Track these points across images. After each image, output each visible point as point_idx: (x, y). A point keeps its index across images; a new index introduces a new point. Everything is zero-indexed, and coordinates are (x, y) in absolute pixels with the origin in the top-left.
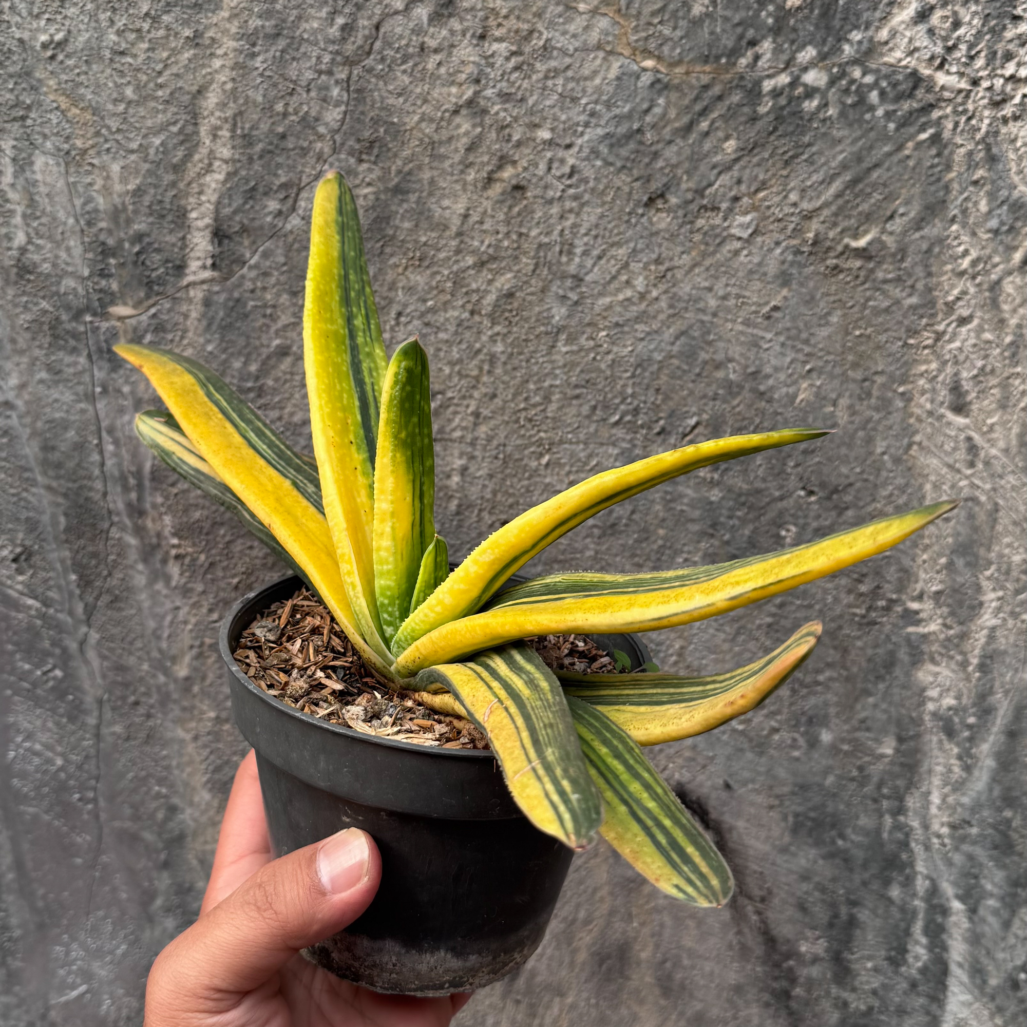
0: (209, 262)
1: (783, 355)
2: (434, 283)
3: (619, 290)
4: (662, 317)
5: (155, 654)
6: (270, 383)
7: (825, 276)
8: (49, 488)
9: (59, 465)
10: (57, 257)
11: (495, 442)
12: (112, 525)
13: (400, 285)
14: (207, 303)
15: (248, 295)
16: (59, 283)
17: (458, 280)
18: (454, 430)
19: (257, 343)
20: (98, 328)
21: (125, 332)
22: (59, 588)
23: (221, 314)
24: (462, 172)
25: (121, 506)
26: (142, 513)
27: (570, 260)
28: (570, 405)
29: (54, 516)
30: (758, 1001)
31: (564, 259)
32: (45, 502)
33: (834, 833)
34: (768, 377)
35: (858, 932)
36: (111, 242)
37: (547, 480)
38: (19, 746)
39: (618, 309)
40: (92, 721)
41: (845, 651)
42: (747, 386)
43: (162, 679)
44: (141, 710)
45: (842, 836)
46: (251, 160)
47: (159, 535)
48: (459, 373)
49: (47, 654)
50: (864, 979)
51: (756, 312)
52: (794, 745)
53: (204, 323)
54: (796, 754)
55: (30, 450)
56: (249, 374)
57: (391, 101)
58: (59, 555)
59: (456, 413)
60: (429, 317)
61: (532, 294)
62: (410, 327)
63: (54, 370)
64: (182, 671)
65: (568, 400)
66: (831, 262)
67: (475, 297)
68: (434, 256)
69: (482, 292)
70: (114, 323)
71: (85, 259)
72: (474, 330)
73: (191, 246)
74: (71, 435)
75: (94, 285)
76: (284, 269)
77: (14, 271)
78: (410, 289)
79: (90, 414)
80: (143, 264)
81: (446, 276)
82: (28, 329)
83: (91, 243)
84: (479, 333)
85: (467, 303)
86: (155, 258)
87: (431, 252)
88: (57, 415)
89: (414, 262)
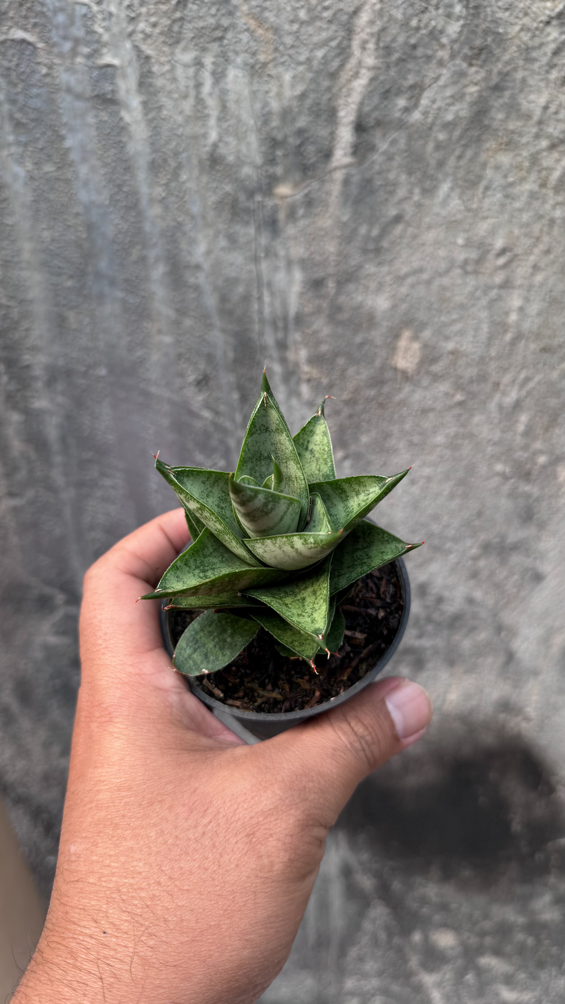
0: (350, 150)
2: (514, 164)
6: (385, 244)
9: (231, 313)
10: (239, 151)
12: (265, 356)
13: (489, 166)
14: (346, 182)
16: (239, 171)
17: (534, 159)
18: (515, 279)
19: (379, 214)
20: (266, 206)
21: (285, 209)
22: (226, 404)
24: (548, 72)
25: (272, 342)
26: (285, 347)
29: (225, 352)
32: (220, 341)
36: (280, 137)
46: (388, 67)
47: (297, 364)
53: (342, 199)
55: (211, 301)
56: (371, 238)
57: (500, 15)
59: (519, 266)
60: (510, 190)
62: (495, 199)
63: (232, 239)
68: (519, 141)
69: (550, 169)
70: (277, 201)
71: (260, 152)
72: (541, 201)
73: (338, 139)
74: (240, 289)
75: (266, 171)
76: (405, 155)
77: (208, 163)
78: (497, 168)
79: (255, 273)
80: (302, 155)
81: (525, 157)
82: (215, 208)
83: (266, 139)
84: (544, 202)
85: (539, 178)
86: (311, 148)
87: (516, 137)
88: (234, 274)
89: (503, 147)
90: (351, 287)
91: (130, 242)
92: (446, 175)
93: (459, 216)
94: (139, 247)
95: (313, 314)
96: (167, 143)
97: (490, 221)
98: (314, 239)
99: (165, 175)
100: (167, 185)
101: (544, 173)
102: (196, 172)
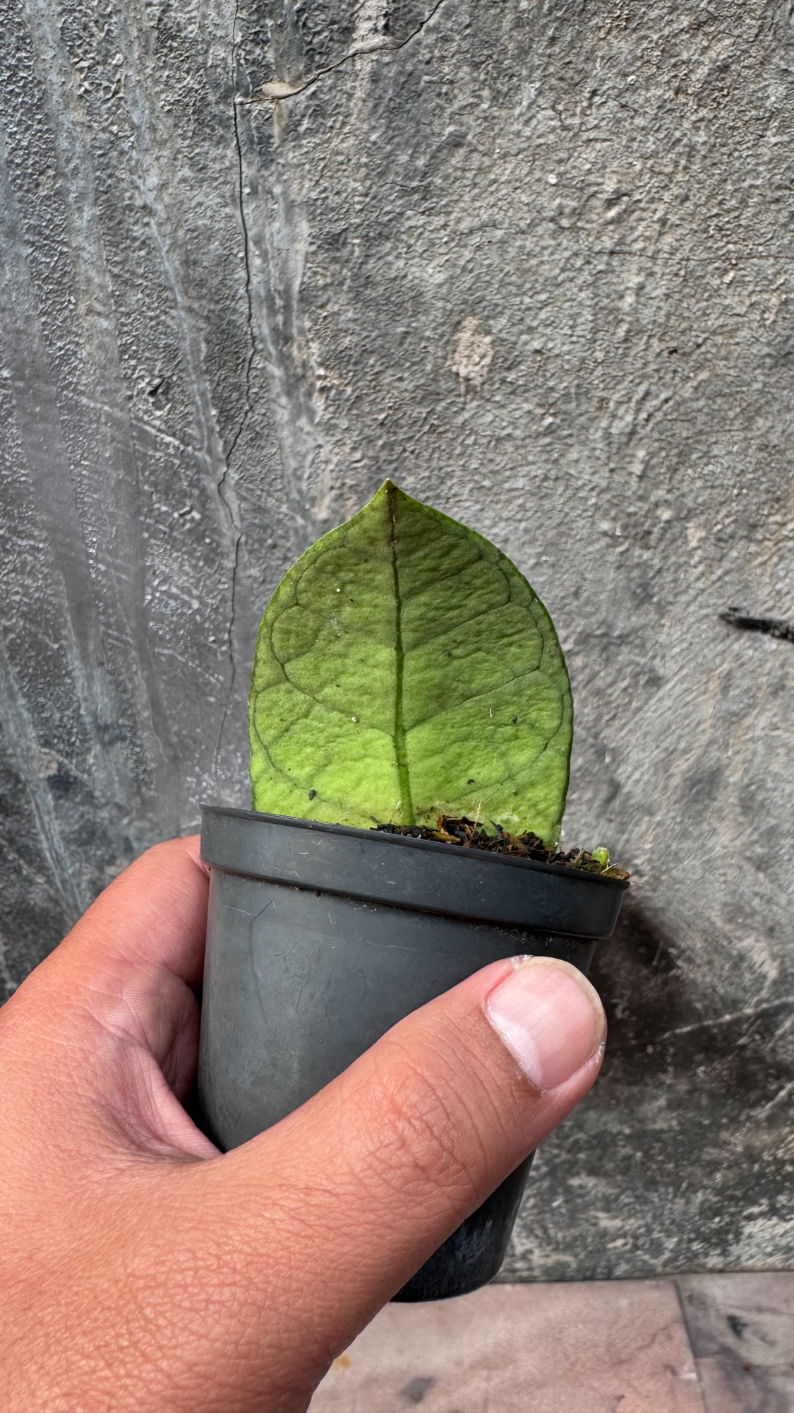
2: (638, 51)
5: (295, 495)
8: (190, 310)
9: (201, 284)
11: (679, 256)
12: (255, 352)
13: (598, 53)
14: (375, 78)
15: (423, 67)
17: (668, 45)
18: (635, 241)
19: (428, 131)
20: (249, 111)
21: (280, 116)
23: (390, 92)
25: (266, 331)
26: (288, 339)
28: (767, 210)
29: (195, 343)
32: (185, 326)
37: (727, 302)
38: (155, 590)
40: (229, 564)
43: (300, 521)
44: (278, 553)
47: (304, 365)
48: (651, 169)
49: (186, 495)
53: (370, 105)
56: (416, 170)
58: (199, 387)
59: (641, 219)
60: (628, 98)
61: (749, 67)
62: (604, 110)
63: (197, 164)
64: (321, 513)
65: (766, 203)
67: (683, 70)
69: (693, 64)
70: (267, 104)
71: (238, 19)
72: (677, 113)
73: (361, 1)
74: (214, 245)
75: (247, 53)
76: (468, 31)
77: (154, 34)
78: (610, 60)
79: (235, 220)
80: (304, 25)
81: (654, 41)
82: (168, 111)
84: (682, 117)
86: (318, 17)
88: (200, 221)
89: (620, 22)
92: (532, 69)
93: (551, 138)
98: (324, 168)
100: (90, 67)
102: (136, 51)
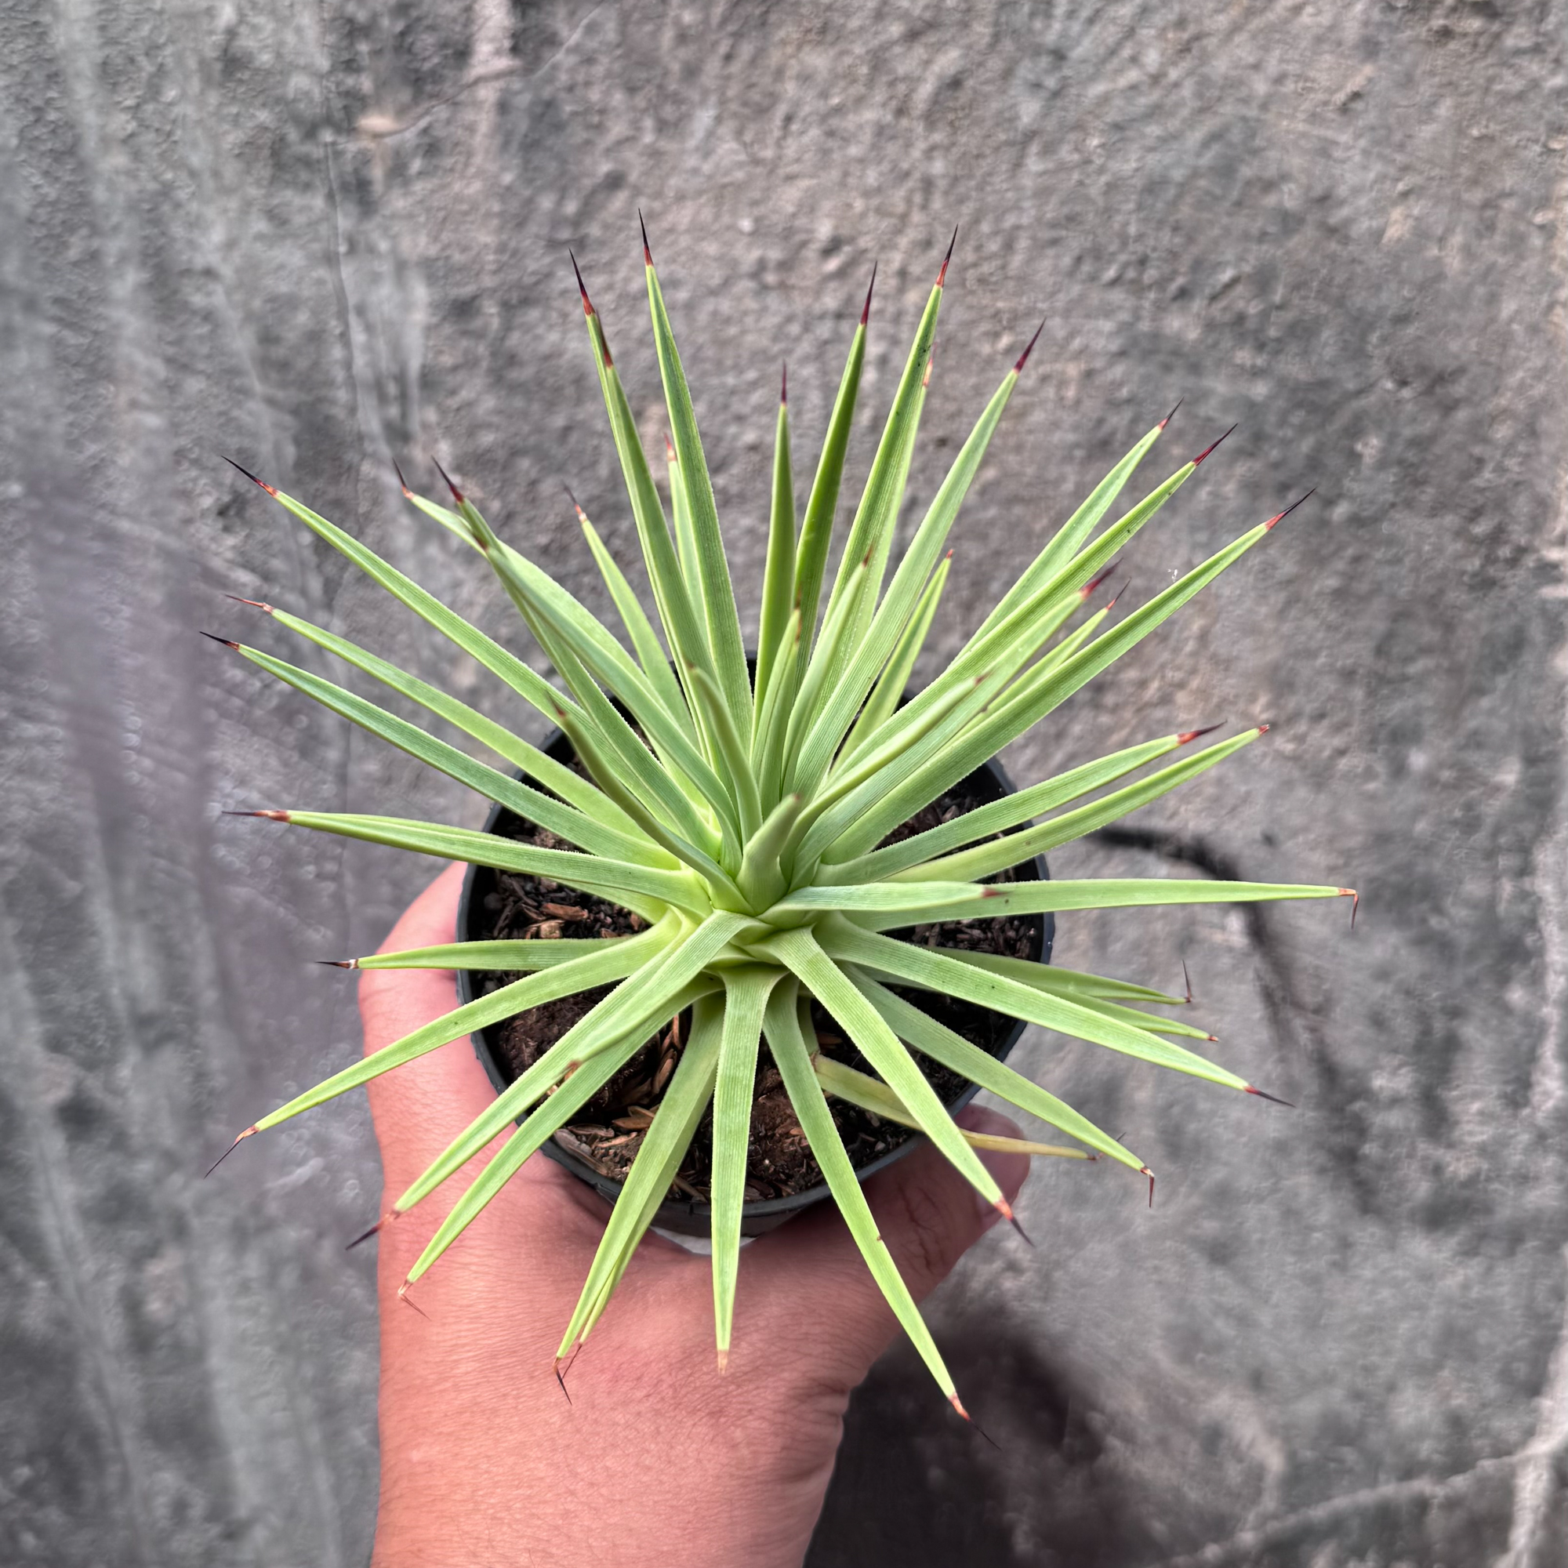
0: (507, 44)
1: (1365, 168)
2: (840, 70)
3: (1119, 71)
4: (1185, 112)
6: (594, 230)
7: (1428, 43)
8: (271, 402)
10: (281, 43)
12: (364, 455)
13: (788, 73)
14: (503, 107)
15: (563, 95)
16: (284, 83)
17: (878, 61)
19: (577, 170)
20: (343, 152)
21: (382, 157)
22: (287, 555)
23: (523, 125)
25: (376, 426)
26: (407, 437)
27: (1048, 27)
29: (278, 445)
30: (1309, 1163)
31: (1038, 25)
32: (266, 423)
33: (1425, 906)
34: (1342, 203)
35: (1459, 1059)
36: (362, 16)
38: (227, 796)
39: (1118, 102)
40: (333, 755)
41: (1449, 627)
42: (1310, 218)
45: (1438, 910)
48: (878, 209)
50: (1468, 1127)
51: (1326, 103)
52: (1369, 774)
53: (499, 140)
54: (1371, 786)
55: (241, 343)
56: (565, 218)
60: (834, 122)
61: (987, 82)
62: (806, 139)
63: (277, 217)
64: (465, 679)
66: (1438, 22)
68: (843, 26)
69: (914, 81)
70: (366, 143)
71: (324, 45)
72: (901, 142)
73: (480, 21)
74: (303, 318)
75: (338, 84)
76: (619, 52)
77: (218, 66)
78: (805, 78)
79: (330, 286)
80: (409, 51)
81: (859, 57)
82: (238, 156)
83: (334, 20)
84: (908, 145)
85: (891, 98)
86: (426, 41)
87: (838, 19)
88: (284, 288)
89: (812, 36)
90: (533, 314)
91: (64, 222)
92: (705, 93)
93: (739, 175)
94: (84, 231)
95: (455, 369)
96: (134, 27)
97: (804, 183)
98: (445, 219)
99: (132, 89)
100: (138, 106)
101: (902, 88)
102: (195, 85)
